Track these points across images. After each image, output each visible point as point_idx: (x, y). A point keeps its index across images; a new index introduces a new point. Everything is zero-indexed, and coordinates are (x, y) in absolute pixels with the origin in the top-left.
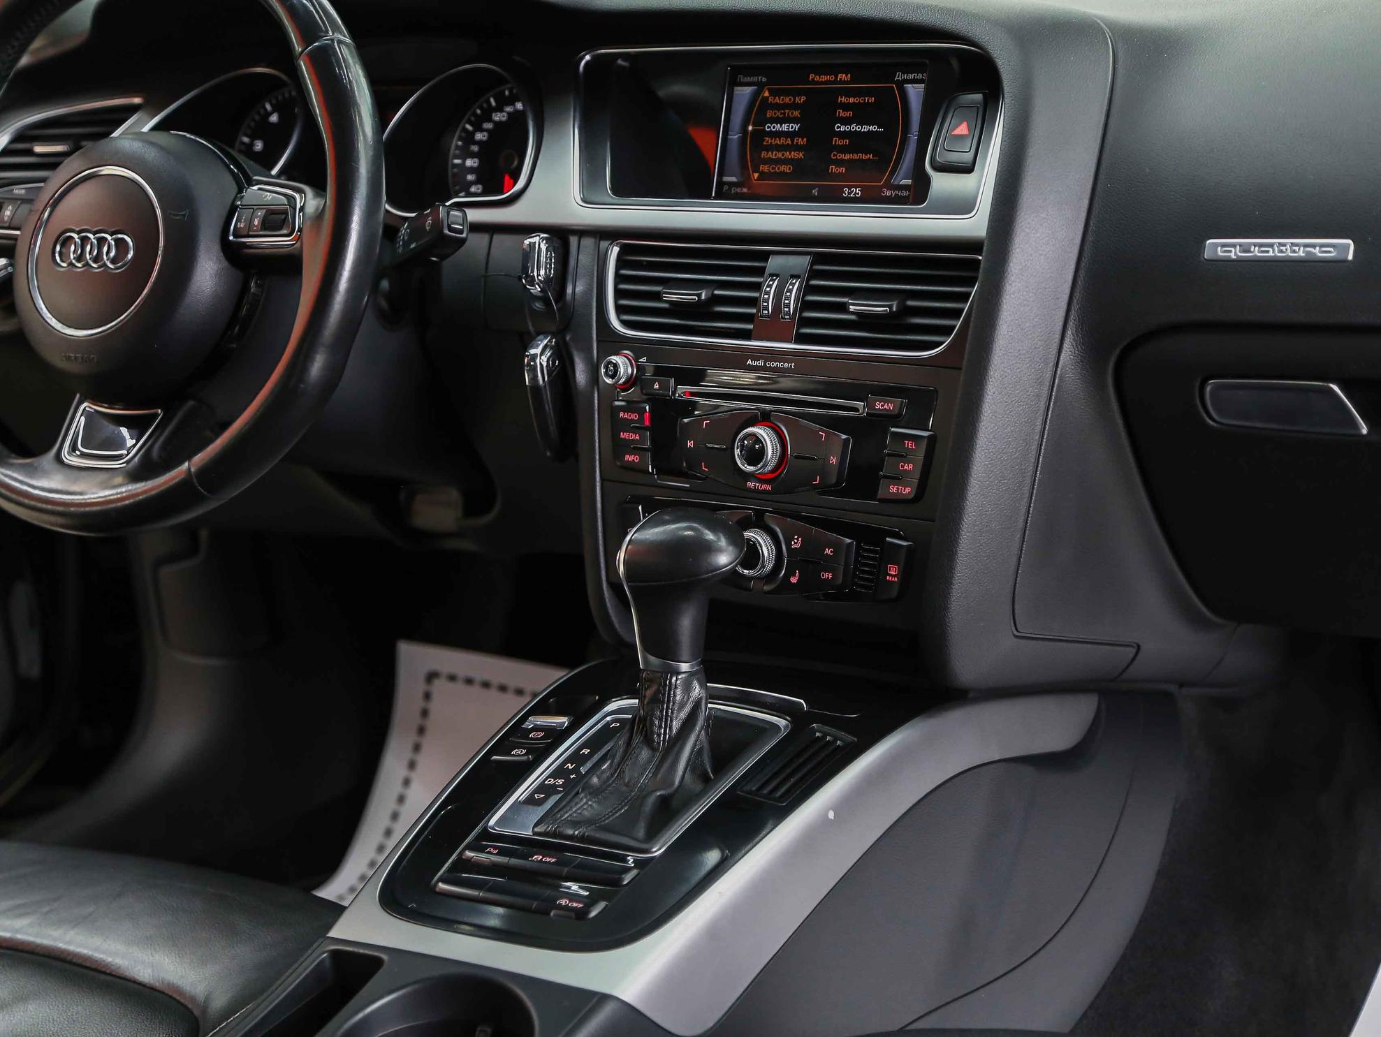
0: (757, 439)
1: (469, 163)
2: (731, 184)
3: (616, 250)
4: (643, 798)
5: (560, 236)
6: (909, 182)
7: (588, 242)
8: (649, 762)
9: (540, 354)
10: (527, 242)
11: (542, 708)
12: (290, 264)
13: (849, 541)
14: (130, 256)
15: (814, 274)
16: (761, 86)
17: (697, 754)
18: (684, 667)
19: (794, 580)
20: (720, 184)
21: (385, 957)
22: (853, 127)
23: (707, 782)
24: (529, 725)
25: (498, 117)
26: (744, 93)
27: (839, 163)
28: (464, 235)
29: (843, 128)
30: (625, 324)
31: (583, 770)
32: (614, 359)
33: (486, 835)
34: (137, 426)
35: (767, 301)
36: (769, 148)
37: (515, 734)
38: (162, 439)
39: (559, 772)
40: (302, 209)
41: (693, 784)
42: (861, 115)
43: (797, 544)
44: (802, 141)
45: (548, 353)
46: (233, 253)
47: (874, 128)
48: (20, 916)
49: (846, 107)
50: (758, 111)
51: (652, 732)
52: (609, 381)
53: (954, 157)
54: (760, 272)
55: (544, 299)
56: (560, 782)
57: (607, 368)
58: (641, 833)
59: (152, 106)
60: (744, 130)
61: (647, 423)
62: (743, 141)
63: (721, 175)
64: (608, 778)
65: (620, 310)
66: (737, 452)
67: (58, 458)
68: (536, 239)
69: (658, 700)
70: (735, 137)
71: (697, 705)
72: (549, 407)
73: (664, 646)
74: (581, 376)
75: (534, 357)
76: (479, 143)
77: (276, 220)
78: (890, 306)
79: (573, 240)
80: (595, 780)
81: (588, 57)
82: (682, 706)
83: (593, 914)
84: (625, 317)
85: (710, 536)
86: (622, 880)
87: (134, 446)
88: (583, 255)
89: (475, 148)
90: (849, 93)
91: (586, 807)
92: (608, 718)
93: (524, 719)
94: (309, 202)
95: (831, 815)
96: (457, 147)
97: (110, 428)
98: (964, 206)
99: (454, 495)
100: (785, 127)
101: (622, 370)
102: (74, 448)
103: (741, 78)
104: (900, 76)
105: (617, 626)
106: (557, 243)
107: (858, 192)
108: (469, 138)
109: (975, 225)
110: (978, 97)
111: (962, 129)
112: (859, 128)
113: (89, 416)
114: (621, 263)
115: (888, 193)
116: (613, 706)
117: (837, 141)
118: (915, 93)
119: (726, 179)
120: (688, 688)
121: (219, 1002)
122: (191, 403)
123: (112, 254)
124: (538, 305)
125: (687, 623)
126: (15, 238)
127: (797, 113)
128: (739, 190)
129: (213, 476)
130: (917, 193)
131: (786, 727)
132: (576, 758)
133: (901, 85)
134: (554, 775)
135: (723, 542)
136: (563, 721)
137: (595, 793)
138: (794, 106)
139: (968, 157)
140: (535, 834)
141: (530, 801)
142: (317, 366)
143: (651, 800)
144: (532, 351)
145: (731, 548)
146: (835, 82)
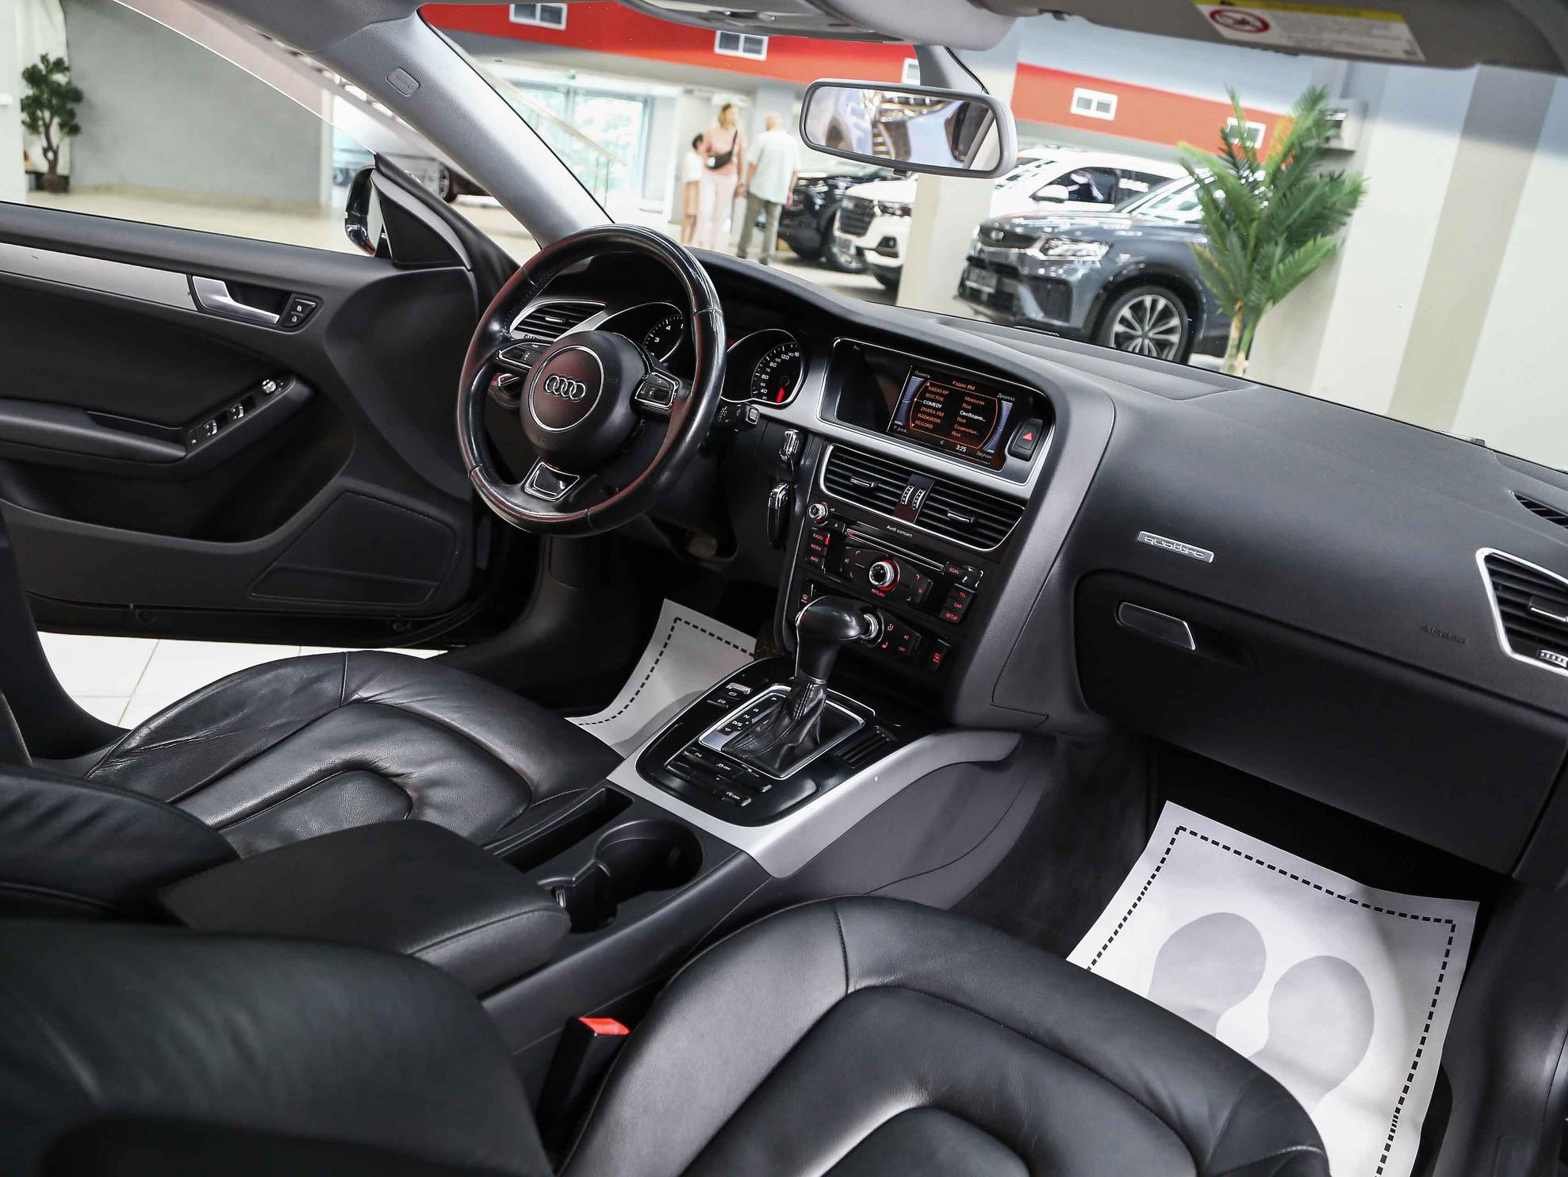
0: (882, 568)
1: (763, 376)
2: (898, 426)
3: (831, 448)
4: (780, 746)
5: (805, 433)
6: (993, 452)
7: (817, 439)
8: (789, 725)
9: (779, 492)
10: (786, 432)
11: (737, 679)
12: (663, 419)
13: (918, 635)
14: (583, 395)
15: (934, 490)
16: (926, 379)
17: (814, 726)
18: (818, 681)
19: (884, 646)
20: (893, 424)
21: (633, 799)
22: (970, 415)
23: (817, 746)
24: (729, 687)
25: (784, 357)
26: (916, 381)
27: (958, 431)
28: (755, 423)
29: (964, 414)
30: (827, 487)
31: (754, 721)
32: (818, 506)
33: (696, 744)
34: (568, 481)
35: (905, 497)
36: (924, 413)
37: (720, 691)
38: (577, 491)
39: (740, 719)
40: (676, 391)
41: (809, 745)
42: (975, 409)
43: (890, 628)
44: (942, 414)
45: (784, 492)
46: (635, 405)
47: (981, 418)
48: (456, 712)
49: (969, 403)
50: (922, 392)
51: (794, 709)
52: (813, 517)
53: (1022, 451)
54: (905, 481)
55: (788, 463)
56: (740, 724)
57: (812, 509)
58: (777, 766)
59: (609, 309)
60: (912, 400)
61: (827, 543)
62: (910, 405)
63: (894, 419)
64: (765, 729)
65: (826, 479)
66: (871, 573)
67: (523, 488)
68: (792, 433)
69: (800, 690)
70: (906, 402)
71: (820, 702)
72: (777, 521)
73: (810, 669)
74: (798, 507)
75: (776, 493)
76: (771, 368)
77: (661, 395)
78: (970, 520)
79: (810, 437)
80: (759, 729)
81: (839, 340)
82: (812, 700)
83: (744, 805)
84: (828, 484)
85: (848, 618)
86: (762, 789)
87: (564, 490)
88: (813, 444)
89: (769, 370)
90: (972, 396)
91: (752, 744)
92: (771, 694)
93: (728, 683)
94: (676, 386)
95: (876, 779)
96: (759, 367)
97: (553, 480)
98: (1021, 477)
99: (714, 541)
100: (934, 404)
101: (820, 512)
102: (532, 486)
103: (917, 372)
104: (1000, 396)
105: (785, 641)
106: (802, 436)
107: (964, 449)
108: (767, 364)
109: (1025, 490)
110: (1041, 421)
111: (1028, 437)
112: (973, 416)
113: (542, 469)
114: (832, 455)
115: (980, 454)
116: (776, 687)
117: (959, 419)
118: (1007, 407)
119: (896, 422)
120: (817, 692)
121: (544, 787)
122: (595, 476)
123: (575, 392)
124: (784, 466)
125: (825, 659)
126: (528, 370)
127: (942, 399)
128: (902, 430)
129: (597, 519)
130: (996, 463)
131: (862, 724)
132: (750, 712)
133: (1000, 400)
134: (738, 719)
135: (854, 623)
136: (747, 690)
137: (758, 736)
138: (941, 395)
139: (1028, 452)
140: (722, 751)
141: (723, 731)
142: (665, 476)
143: (786, 748)
144: (776, 490)
145: (858, 628)
146: (966, 389)
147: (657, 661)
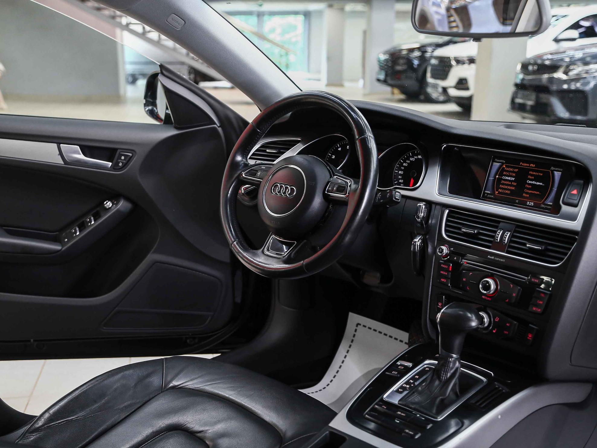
0: (488, 282)
1: (400, 172)
2: (488, 194)
3: (447, 211)
4: (436, 398)
5: (430, 204)
6: (551, 204)
7: (438, 207)
8: (439, 385)
9: (418, 241)
10: (418, 205)
11: (402, 358)
12: (344, 203)
13: (516, 323)
14: (294, 194)
15: (515, 231)
16: (503, 164)
17: (455, 385)
18: (454, 356)
19: (494, 331)
20: (484, 193)
21: (347, 438)
22: (534, 182)
23: (458, 397)
24: (399, 363)
25: (411, 159)
26: (496, 165)
27: (527, 193)
28: (399, 201)
29: (530, 182)
30: (447, 235)
31: (416, 383)
32: (443, 247)
33: (382, 400)
34: (288, 245)
35: (498, 237)
36: (503, 184)
37: (393, 366)
38: (295, 251)
39: (407, 383)
40: (350, 186)
41: (453, 397)
42: (537, 179)
43: (497, 319)
44: (515, 184)
45: (420, 241)
46: (326, 197)
47: (541, 184)
48: (231, 390)
49: (532, 175)
50: (501, 171)
51: (441, 376)
52: (440, 254)
53: (571, 201)
54: (497, 227)
55: (421, 223)
56: (408, 386)
57: (439, 250)
58: (434, 411)
59: (303, 142)
60: (495, 177)
61: (450, 270)
62: (494, 181)
63: (485, 190)
64: (424, 389)
65: (446, 231)
66: (480, 286)
67: (263, 252)
68: (422, 204)
69: (444, 363)
70: (491, 178)
71: (457, 369)
72: (418, 258)
73: (449, 349)
74: (430, 250)
75: (415, 242)
76: (404, 166)
77: (341, 189)
78: (542, 248)
79: (433, 206)
80: (420, 388)
81: (445, 146)
82: (452, 368)
83: (417, 437)
84: (447, 234)
85: (469, 315)
86: (427, 427)
87: (287, 251)
88: (436, 211)
89: (403, 168)
90: (534, 171)
91: (416, 398)
92: (425, 366)
93: (397, 361)
94: (350, 183)
95: (500, 417)
96: (397, 167)
97: (280, 244)
98: (573, 218)
99: (378, 275)
100: (509, 178)
101: (444, 251)
102: (268, 250)
103: (496, 160)
104: (552, 168)
105: (430, 332)
106: (428, 205)
107: (532, 204)
108: (401, 165)
109: (576, 225)
110: (582, 182)
111: (575, 192)
112: (535, 183)
113: (274, 240)
114: (448, 215)
115: (543, 206)
116: (427, 362)
117: (527, 186)
118: (557, 175)
119: (486, 192)
120: (454, 363)
121: (289, 434)
122: (305, 241)
123: (289, 192)
124: (419, 225)
125: (458, 342)
126: (260, 182)
127: (514, 175)
128: (490, 196)
129: (309, 266)
130: (555, 210)
131: (486, 382)
132: (413, 378)
133: (552, 171)
134: (406, 383)
135: (474, 318)
136: (410, 365)
137: (420, 393)
138: (513, 172)
139: (576, 202)
140: (399, 404)
141: (397, 391)
142: (348, 238)
143: (438, 400)
144: (415, 240)
145: (476, 321)
146: (529, 166)
147: (348, 352)
